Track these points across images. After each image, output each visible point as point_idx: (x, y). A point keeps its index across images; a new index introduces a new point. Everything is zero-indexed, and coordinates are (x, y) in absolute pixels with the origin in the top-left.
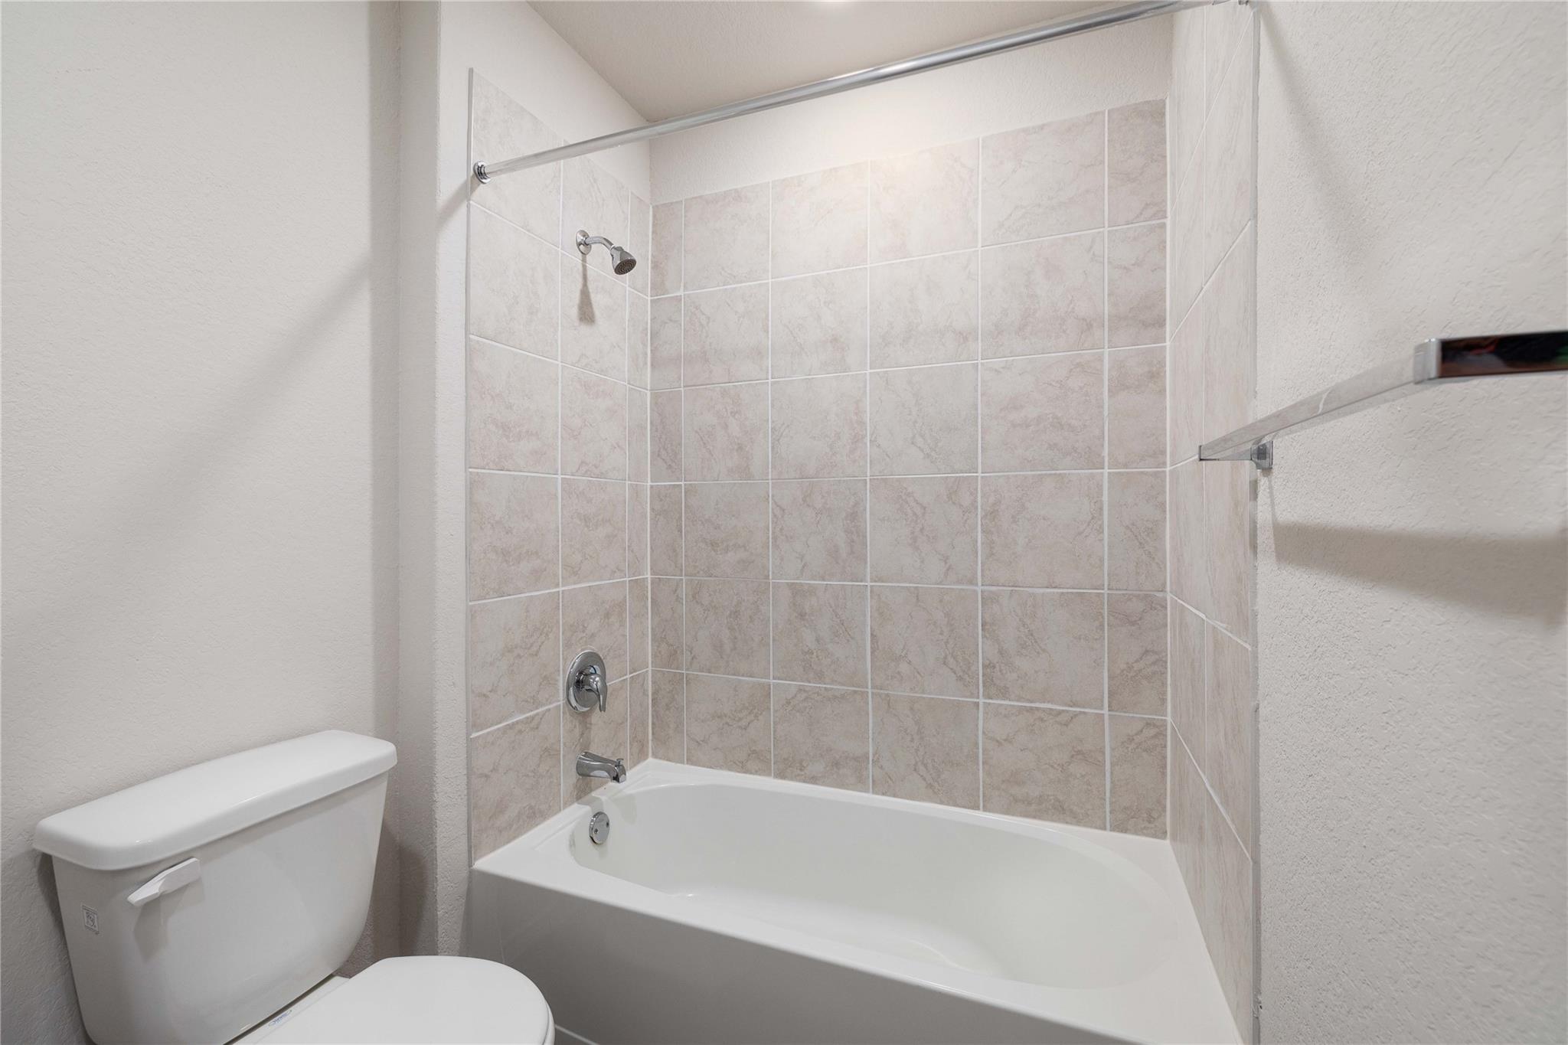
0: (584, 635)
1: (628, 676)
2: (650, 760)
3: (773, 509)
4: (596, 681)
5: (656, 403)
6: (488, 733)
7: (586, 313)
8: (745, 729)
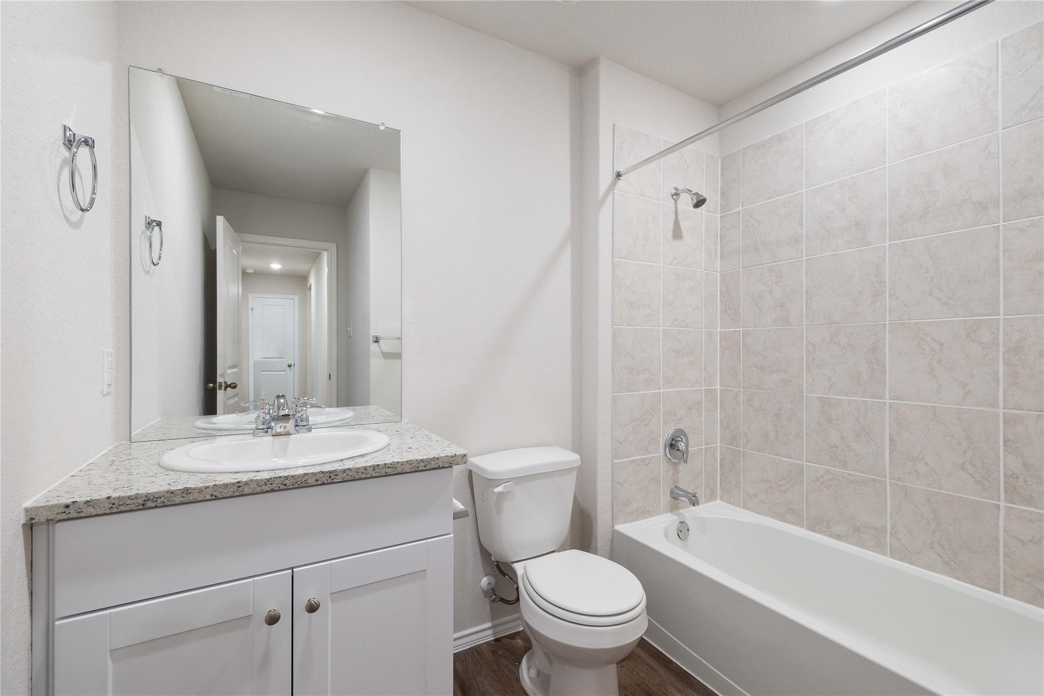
0: (675, 418)
1: (704, 447)
2: (718, 501)
3: (806, 346)
4: (682, 446)
5: (724, 280)
6: (622, 462)
7: (677, 233)
8: (784, 493)
